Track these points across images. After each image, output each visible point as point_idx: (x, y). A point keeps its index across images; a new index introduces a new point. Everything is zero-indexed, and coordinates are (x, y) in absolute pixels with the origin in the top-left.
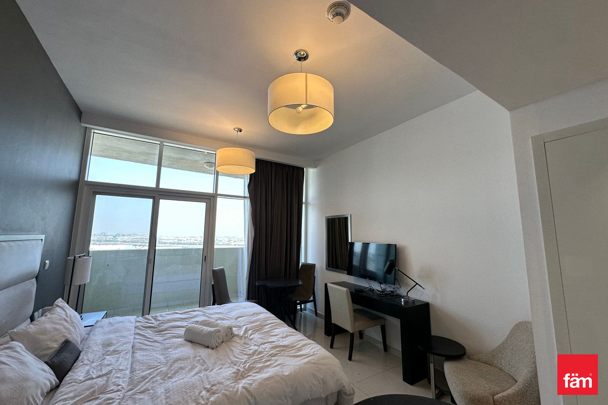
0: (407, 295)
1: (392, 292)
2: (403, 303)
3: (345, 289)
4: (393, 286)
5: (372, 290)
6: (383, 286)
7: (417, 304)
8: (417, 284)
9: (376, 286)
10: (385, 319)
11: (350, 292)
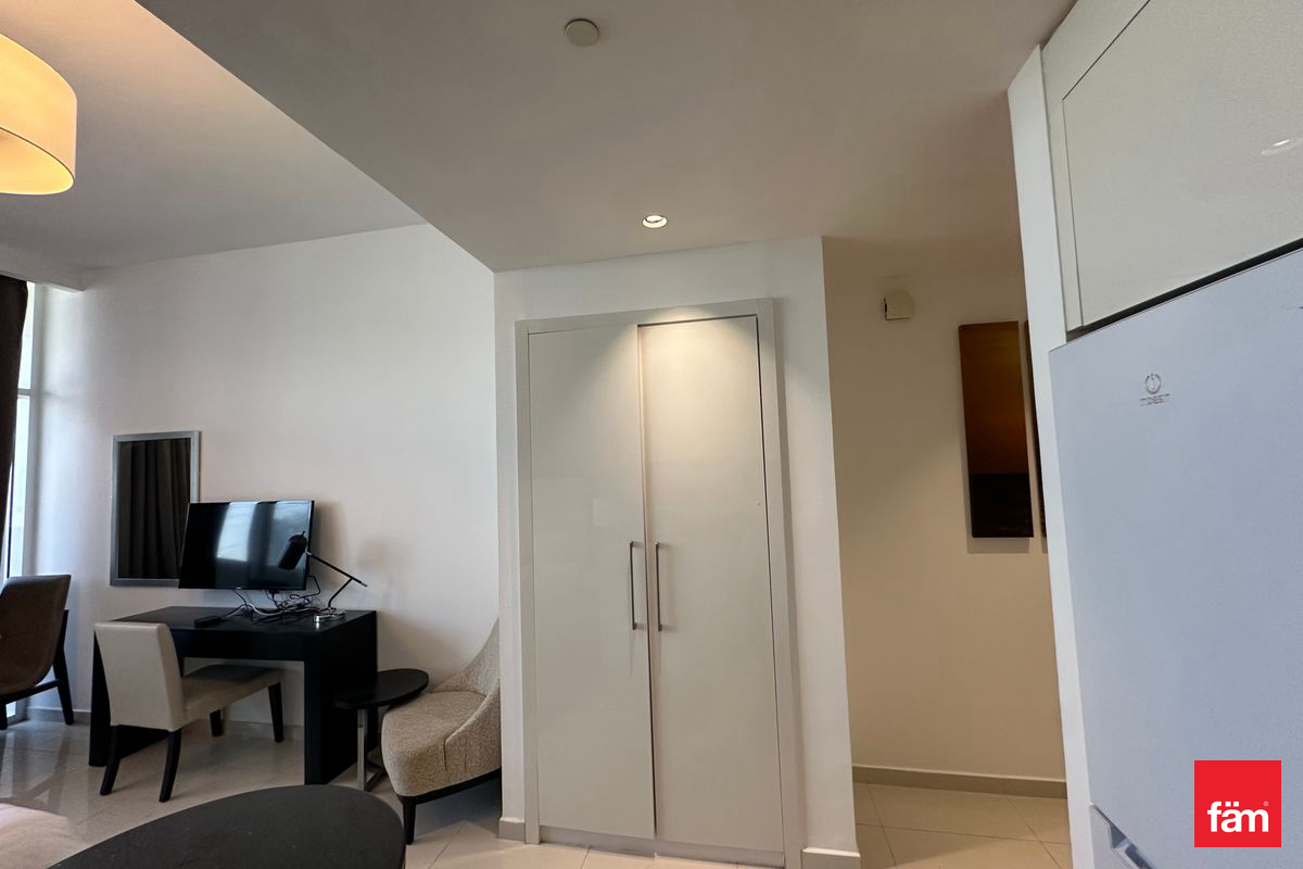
0: (329, 605)
1: (300, 606)
2: (318, 625)
3: (154, 627)
4: (302, 593)
5: (249, 613)
6: (279, 598)
7: (348, 619)
8: (352, 578)
9: (262, 601)
10: (281, 671)
11: (172, 630)
